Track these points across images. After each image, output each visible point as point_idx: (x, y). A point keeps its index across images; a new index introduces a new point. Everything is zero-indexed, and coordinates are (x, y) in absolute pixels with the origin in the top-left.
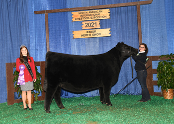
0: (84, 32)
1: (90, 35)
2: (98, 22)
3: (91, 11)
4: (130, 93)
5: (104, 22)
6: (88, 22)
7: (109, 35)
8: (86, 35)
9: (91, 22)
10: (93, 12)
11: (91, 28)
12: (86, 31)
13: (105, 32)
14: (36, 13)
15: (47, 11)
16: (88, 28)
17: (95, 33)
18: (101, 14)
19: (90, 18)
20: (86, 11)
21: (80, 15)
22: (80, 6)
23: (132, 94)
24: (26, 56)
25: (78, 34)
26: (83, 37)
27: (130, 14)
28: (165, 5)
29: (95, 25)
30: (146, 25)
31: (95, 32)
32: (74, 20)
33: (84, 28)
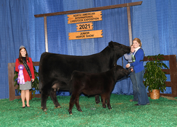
0: (79, 34)
1: (84, 36)
2: (91, 24)
3: (85, 13)
4: (124, 93)
6: (82, 24)
7: (101, 36)
8: (80, 37)
9: (84, 24)
11: (85, 29)
13: (98, 34)
14: (36, 16)
15: (45, 14)
16: (82, 29)
17: (88, 35)
19: (84, 20)
20: (80, 14)
21: (74, 18)
22: (76, 9)
24: (25, 56)
25: (73, 36)
26: (77, 38)
29: (88, 27)
31: (88, 33)
32: (69, 22)
33: (78, 30)
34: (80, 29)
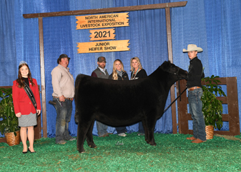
0: (93, 45)
1: (101, 48)
2: (112, 31)
3: (103, 15)
4: (157, 130)
5: (122, 31)
6: (98, 31)
7: (128, 49)
8: (95, 49)
9: (102, 31)
10: (105, 17)
11: (102, 38)
12: (95, 43)
13: (122, 45)
14: (25, 16)
15: (40, 14)
16: (99, 39)
17: (108, 46)
18: (116, 19)
19: (101, 25)
20: (96, 15)
21: (87, 20)
22: (87, 8)
23: (159, 132)
25: (83, 47)
26: (91, 51)
27: (157, 21)
28: (205, 8)
29: (107, 35)
30: (180, 35)
31: (108, 44)
32: (78, 27)
33: (93, 39)
34: (95, 37)
